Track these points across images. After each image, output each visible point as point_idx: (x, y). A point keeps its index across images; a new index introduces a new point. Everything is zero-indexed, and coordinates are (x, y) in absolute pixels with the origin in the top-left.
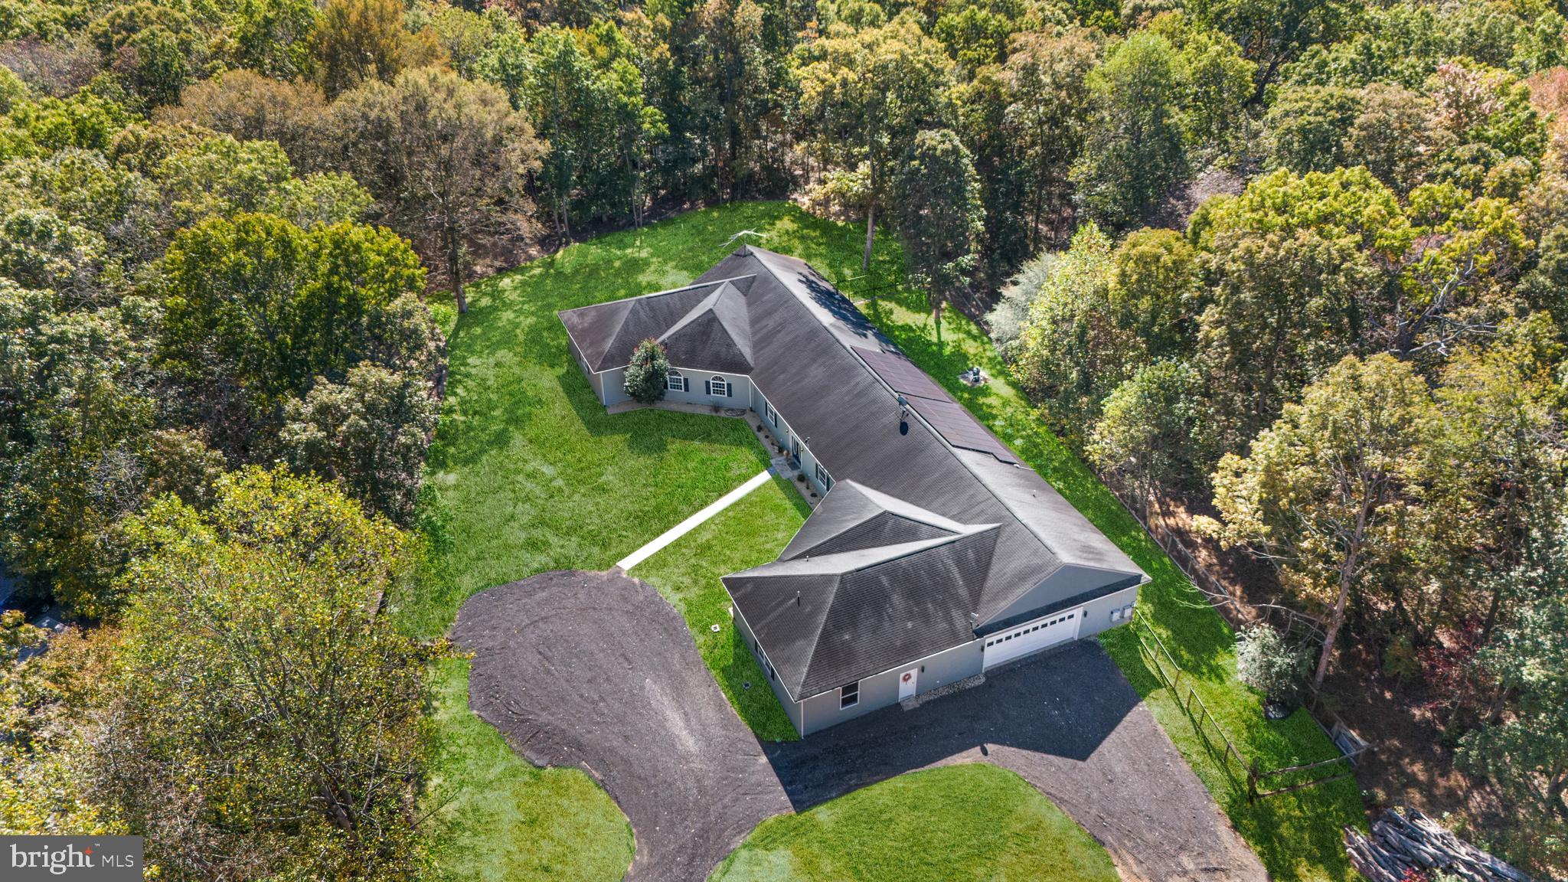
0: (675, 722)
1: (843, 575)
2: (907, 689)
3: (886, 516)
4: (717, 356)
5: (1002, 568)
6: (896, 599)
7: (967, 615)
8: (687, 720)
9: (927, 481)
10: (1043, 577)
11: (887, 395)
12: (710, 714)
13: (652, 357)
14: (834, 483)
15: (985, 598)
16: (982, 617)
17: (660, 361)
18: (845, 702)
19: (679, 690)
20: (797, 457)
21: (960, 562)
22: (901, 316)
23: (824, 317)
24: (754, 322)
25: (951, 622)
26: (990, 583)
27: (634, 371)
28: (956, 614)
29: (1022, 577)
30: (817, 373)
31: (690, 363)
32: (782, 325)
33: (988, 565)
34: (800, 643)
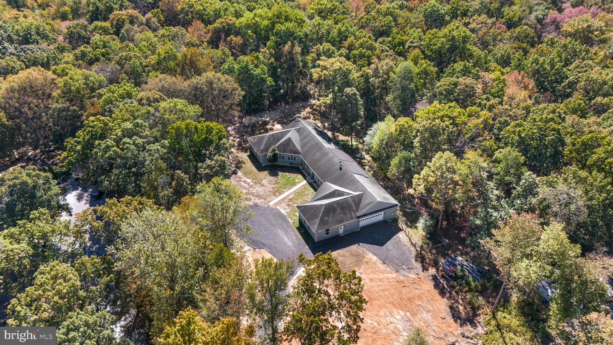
0: (286, 239)
1: (325, 204)
2: (341, 231)
3: (336, 190)
4: (291, 150)
5: (364, 202)
6: (338, 210)
7: (355, 213)
8: (289, 239)
9: (346, 182)
10: (373, 204)
11: (337, 160)
12: (294, 238)
13: (274, 150)
14: (323, 183)
15: (359, 209)
16: (359, 214)
17: (277, 152)
18: (326, 234)
19: (286, 232)
20: (313, 177)
21: (354, 201)
22: (341, 137)
23: (320, 139)
24: (301, 140)
25: (351, 215)
26: (361, 206)
27: (269, 154)
28: (353, 213)
29: (368, 204)
30: (318, 154)
31: (284, 152)
32: (309, 141)
33: (361, 202)
34: (315, 220)
